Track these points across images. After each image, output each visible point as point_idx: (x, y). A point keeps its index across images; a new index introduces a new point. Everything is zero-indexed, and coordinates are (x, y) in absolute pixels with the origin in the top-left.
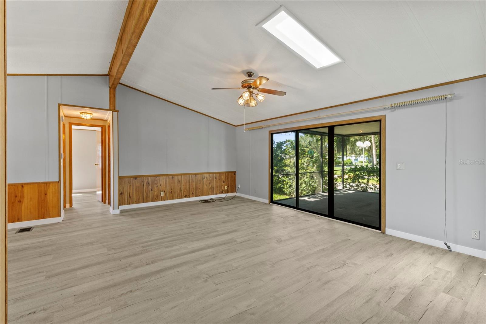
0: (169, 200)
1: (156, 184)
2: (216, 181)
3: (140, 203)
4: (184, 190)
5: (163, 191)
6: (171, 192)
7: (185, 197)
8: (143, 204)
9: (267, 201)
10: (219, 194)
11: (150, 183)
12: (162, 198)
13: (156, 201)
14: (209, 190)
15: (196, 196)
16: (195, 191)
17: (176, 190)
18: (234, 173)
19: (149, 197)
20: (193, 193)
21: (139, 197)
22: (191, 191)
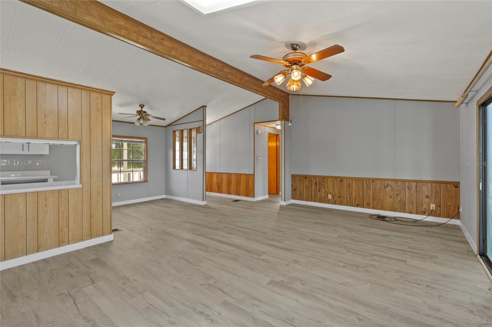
0: (338, 204)
1: (324, 185)
2: (410, 193)
4: (356, 197)
5: (330, 194)
6: (340, 196)
7: (358, 206)
11: (318, 183)
12: (330, 200)
13: (324, 203)
16: (371, 201)
17: (346, 195)
18: (457, 185)
21: (309, 195)
22: (366, 201)
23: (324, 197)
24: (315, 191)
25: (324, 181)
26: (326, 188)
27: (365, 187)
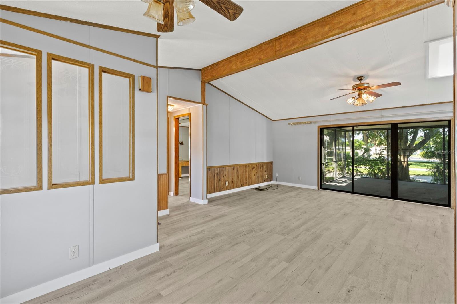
0: (232, 189)
1: (223, 174)
2: (261, 171)
3: (212, 193)
4: (241, 180)
5: (227, 181)
6: (233, 182)
7: (242, 186)
8: (214, 193)
9: (316, 188)
10: (263, 182)
11: (219, 173)
12: (227, 187)
13: (223, 191)
14: (256, 179)
15: (249, 185)
16: (247, 180)
17: (236, 180)
18: (271, 163)
19: (218, 187)
20: (246, 183)
21: (212, 187)
22: (245, 181)
23: (223, 185)
24: (217, 181)
25: (223, 171)
26: (225, 176)
27: (245, 171)
